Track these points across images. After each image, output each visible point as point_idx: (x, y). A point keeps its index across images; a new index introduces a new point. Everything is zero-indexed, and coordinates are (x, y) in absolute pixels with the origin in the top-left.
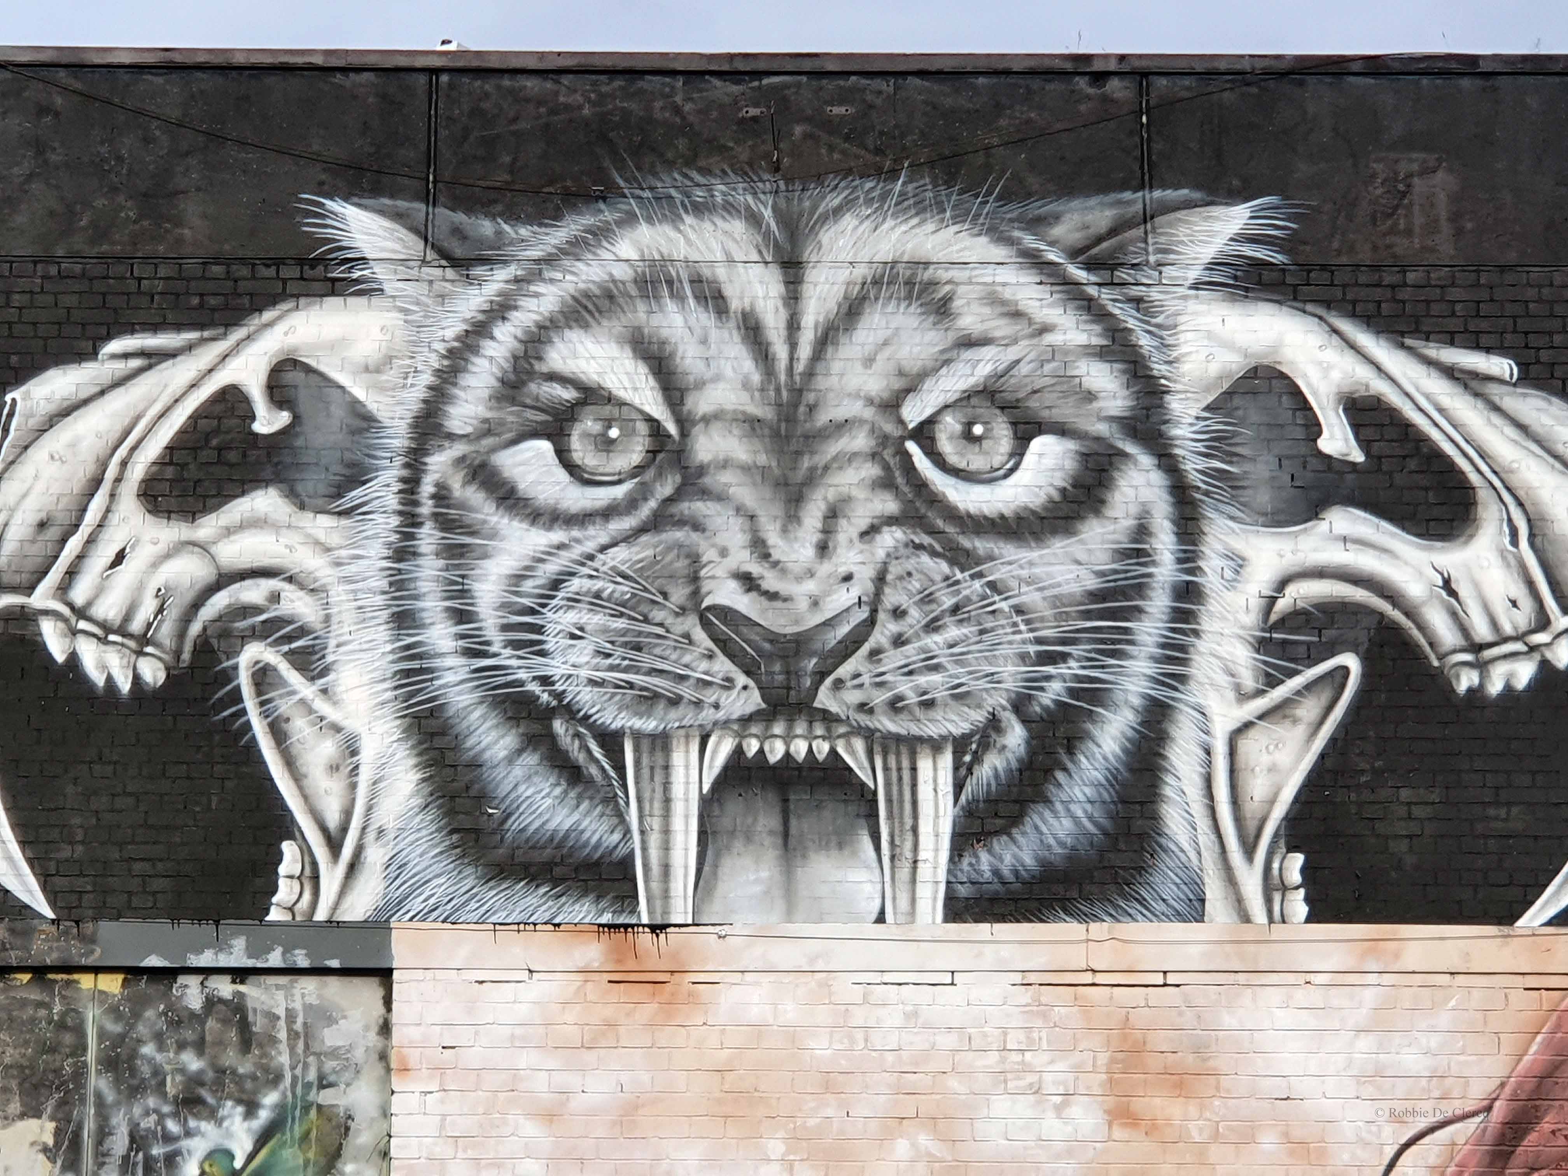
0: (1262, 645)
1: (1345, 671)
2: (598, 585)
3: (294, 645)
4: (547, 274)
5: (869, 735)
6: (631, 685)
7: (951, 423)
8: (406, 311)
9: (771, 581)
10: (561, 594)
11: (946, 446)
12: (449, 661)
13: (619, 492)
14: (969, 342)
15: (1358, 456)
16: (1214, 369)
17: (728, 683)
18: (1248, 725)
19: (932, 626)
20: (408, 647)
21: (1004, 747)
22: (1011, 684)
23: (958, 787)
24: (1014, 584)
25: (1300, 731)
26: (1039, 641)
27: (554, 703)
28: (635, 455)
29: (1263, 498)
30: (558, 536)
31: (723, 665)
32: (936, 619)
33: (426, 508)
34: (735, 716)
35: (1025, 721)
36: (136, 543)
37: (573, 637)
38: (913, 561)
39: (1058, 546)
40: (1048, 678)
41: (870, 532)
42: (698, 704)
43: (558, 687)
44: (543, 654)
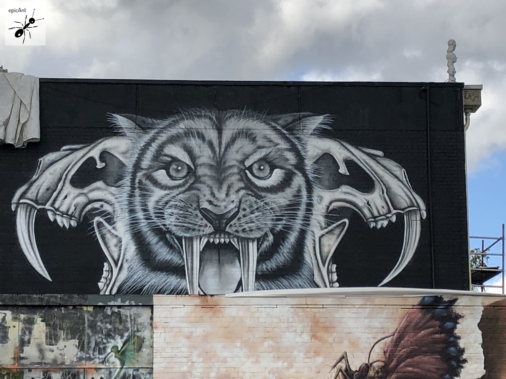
0: (326, 217)
1: (345, 222)
2: (176, 203)
3: (107, 217)
4: (164, 131)
5: (238, 237)
6: (184, 226)
7: (256, 166)
8: (131, 140)
9: (215, 202)
10: (168, 205)
11: (255, 171)
12: (142, 221)
13: (181, 182)
14: (259, 147)
15: (348, 174)
16: (315, 154)
17: (206, 226)
18: (323, 235)
19: (252, 213)
20: (133, 218)
21: (268, 240)
22: (270, 226)
23: (258, 249)
24: (270, 203)
25: (335, 237)
26: (276, 216)
27: (166, 230)
28: (184, 173)
29: (327, 183)
30: (167, 192)
31: (205, 222)
32: (253, 211)
33: (137, 185)
34: (208, 233)
35: (273, 235)
36: (70, 193)
37: (171, 215)
38: (248, 198)
39: (280, 194)
40: (278, 224)
41: (238, 191)
42: (199, 230)
43: (167, 227)
44: (164, 219)
